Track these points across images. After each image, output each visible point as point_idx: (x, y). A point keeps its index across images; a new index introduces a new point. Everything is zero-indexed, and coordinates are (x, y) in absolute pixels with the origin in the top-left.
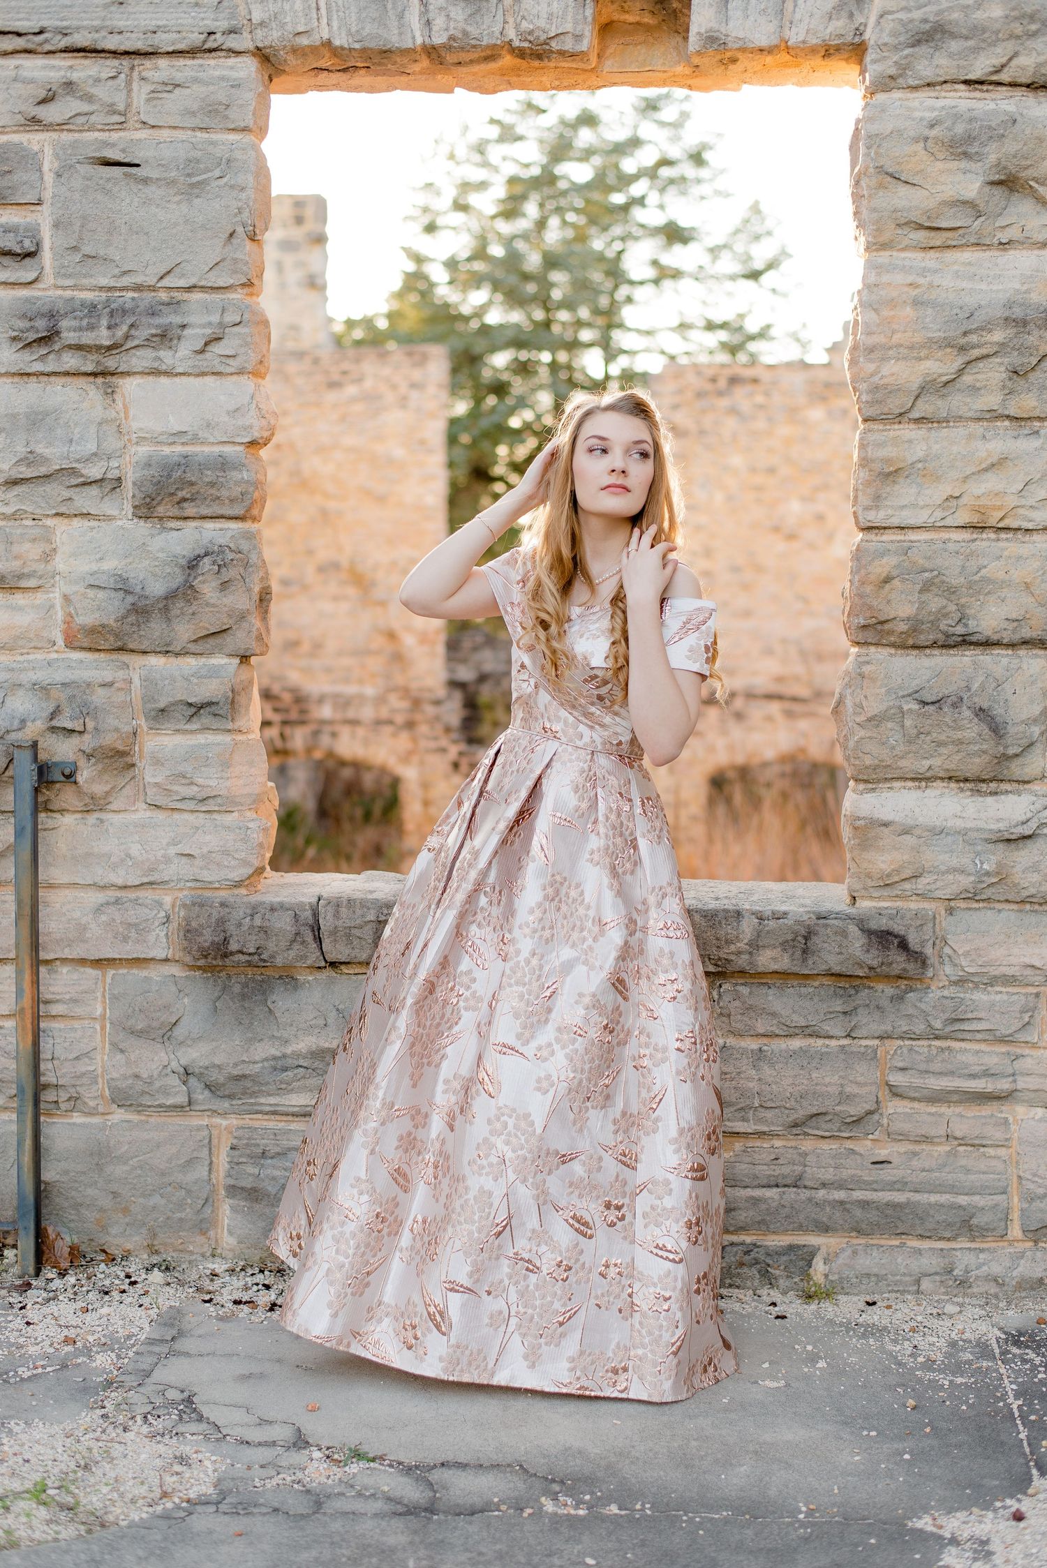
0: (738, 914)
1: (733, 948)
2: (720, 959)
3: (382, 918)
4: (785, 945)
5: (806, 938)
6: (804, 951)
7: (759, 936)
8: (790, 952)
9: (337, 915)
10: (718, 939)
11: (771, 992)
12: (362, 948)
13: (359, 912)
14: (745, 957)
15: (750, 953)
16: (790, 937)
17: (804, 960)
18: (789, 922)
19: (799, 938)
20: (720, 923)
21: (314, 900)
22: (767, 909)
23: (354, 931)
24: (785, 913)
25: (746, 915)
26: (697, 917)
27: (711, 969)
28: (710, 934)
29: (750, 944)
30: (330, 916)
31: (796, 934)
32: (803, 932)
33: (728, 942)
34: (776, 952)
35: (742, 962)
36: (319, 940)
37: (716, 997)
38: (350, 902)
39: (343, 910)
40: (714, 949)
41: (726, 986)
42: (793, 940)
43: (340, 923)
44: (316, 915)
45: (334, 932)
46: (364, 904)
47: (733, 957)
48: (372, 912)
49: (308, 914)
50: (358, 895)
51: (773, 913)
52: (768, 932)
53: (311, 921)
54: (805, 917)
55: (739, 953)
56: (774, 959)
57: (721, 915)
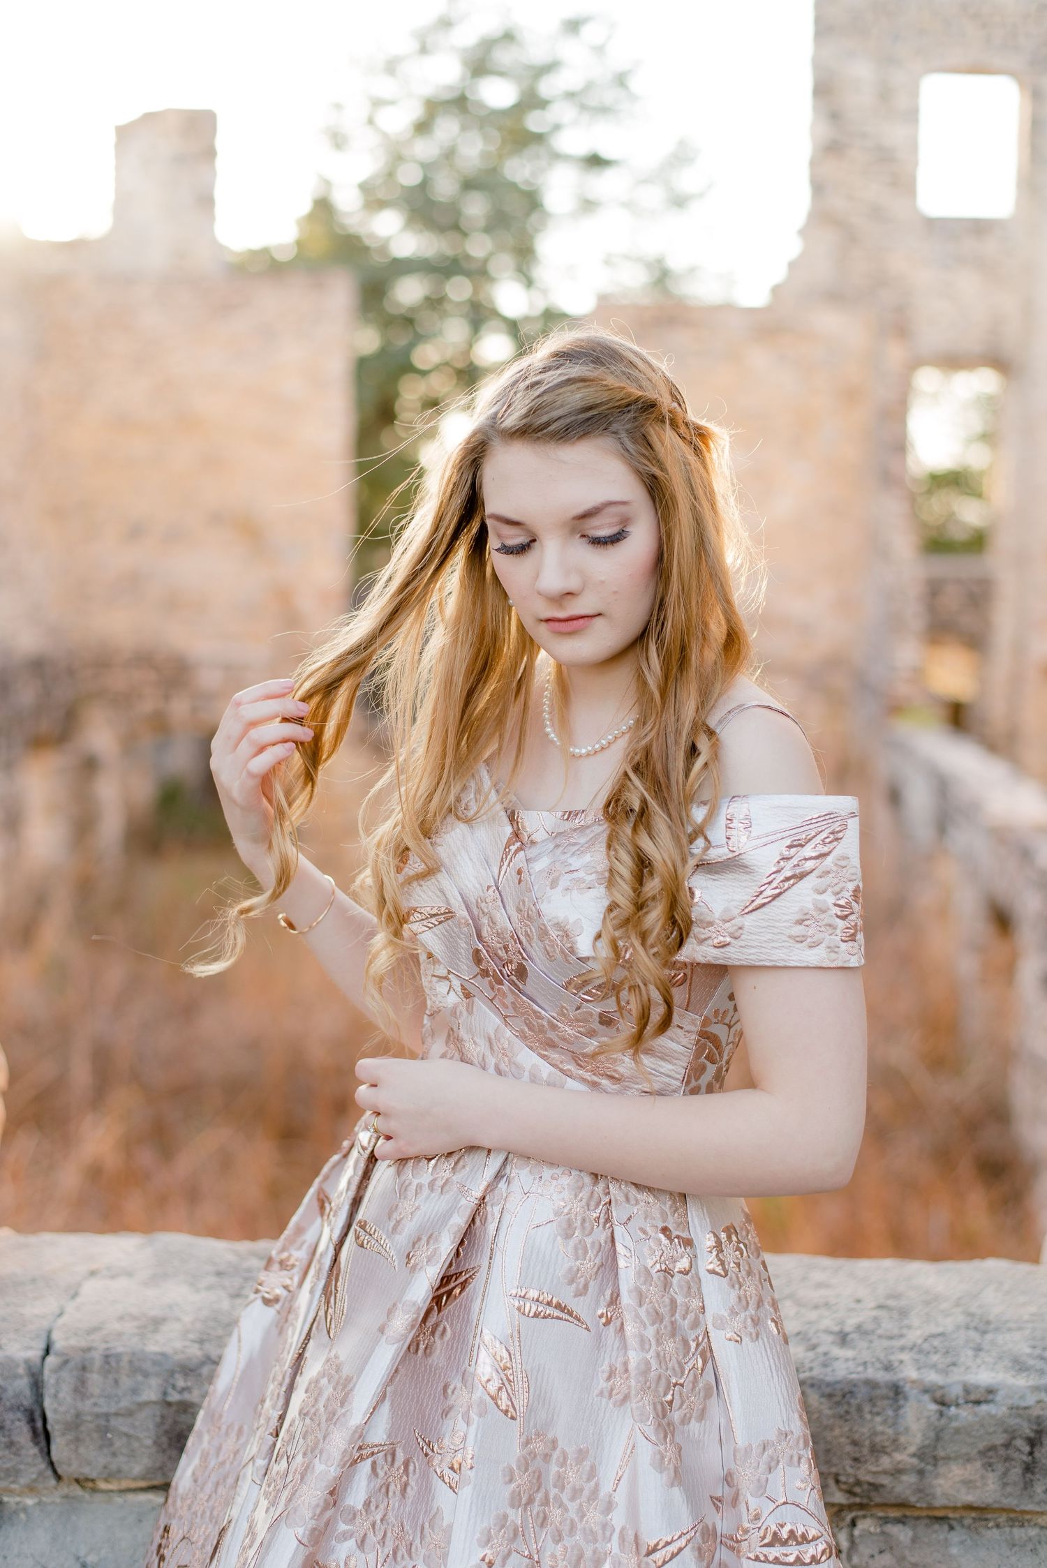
0: (897, 1391)
1: (886, 1462)
2: (858, 1483)
3: (174, 1397)
4: (989, 1456)
5: (1033, 1443)
6: (1028, 1468)
7: (938, 1438)
8: (1000, 1468)
9: (80, 1389)
10: (855, 1443)
11: (955, 1537)
12: (132, 1455)
13: (126, 1382)
14: (910, 1479)
15: (921, 1473)
16: (1000, 1439)
17: (1028, 1485)
18: (996, 1410)
19: (1019, 1443)
20: (859, 1409)
21: (35, 1353)
22: (954, 1382)
23: (114, 1422)
24: (991, 1391)
25: (912, 1392)
26: (814, 1398)
27: (839, 1498)
28: (838, 1433)
29: (920, 1455)
30: (66, 1393)
31: (1013, 1434)
32: (1028, 1432)
33: (877, 1450)
34: (974, 1469)
35: (904, 1487)
36: (43, 1436)
37: (845, 1544)
38: (109, 1359)
39: (95, 1379)
40: (848, 1463)
41: (866, 1525)
42: (1007, 1446)
43: (86, 1406)
44: (37, 1385)
45: (75, 1424)
46: (138, 1366)
47: (885, 1480)
48: (155, 1382)
49: (23, 1384)
50: (127, 1342)
51: (967, 1390)
52: (957, 1431)
53: (27, 1401)
54: (1030, 1400)
55: (897, 1472)
56: (968, 1483)
57: (862, 1392)
